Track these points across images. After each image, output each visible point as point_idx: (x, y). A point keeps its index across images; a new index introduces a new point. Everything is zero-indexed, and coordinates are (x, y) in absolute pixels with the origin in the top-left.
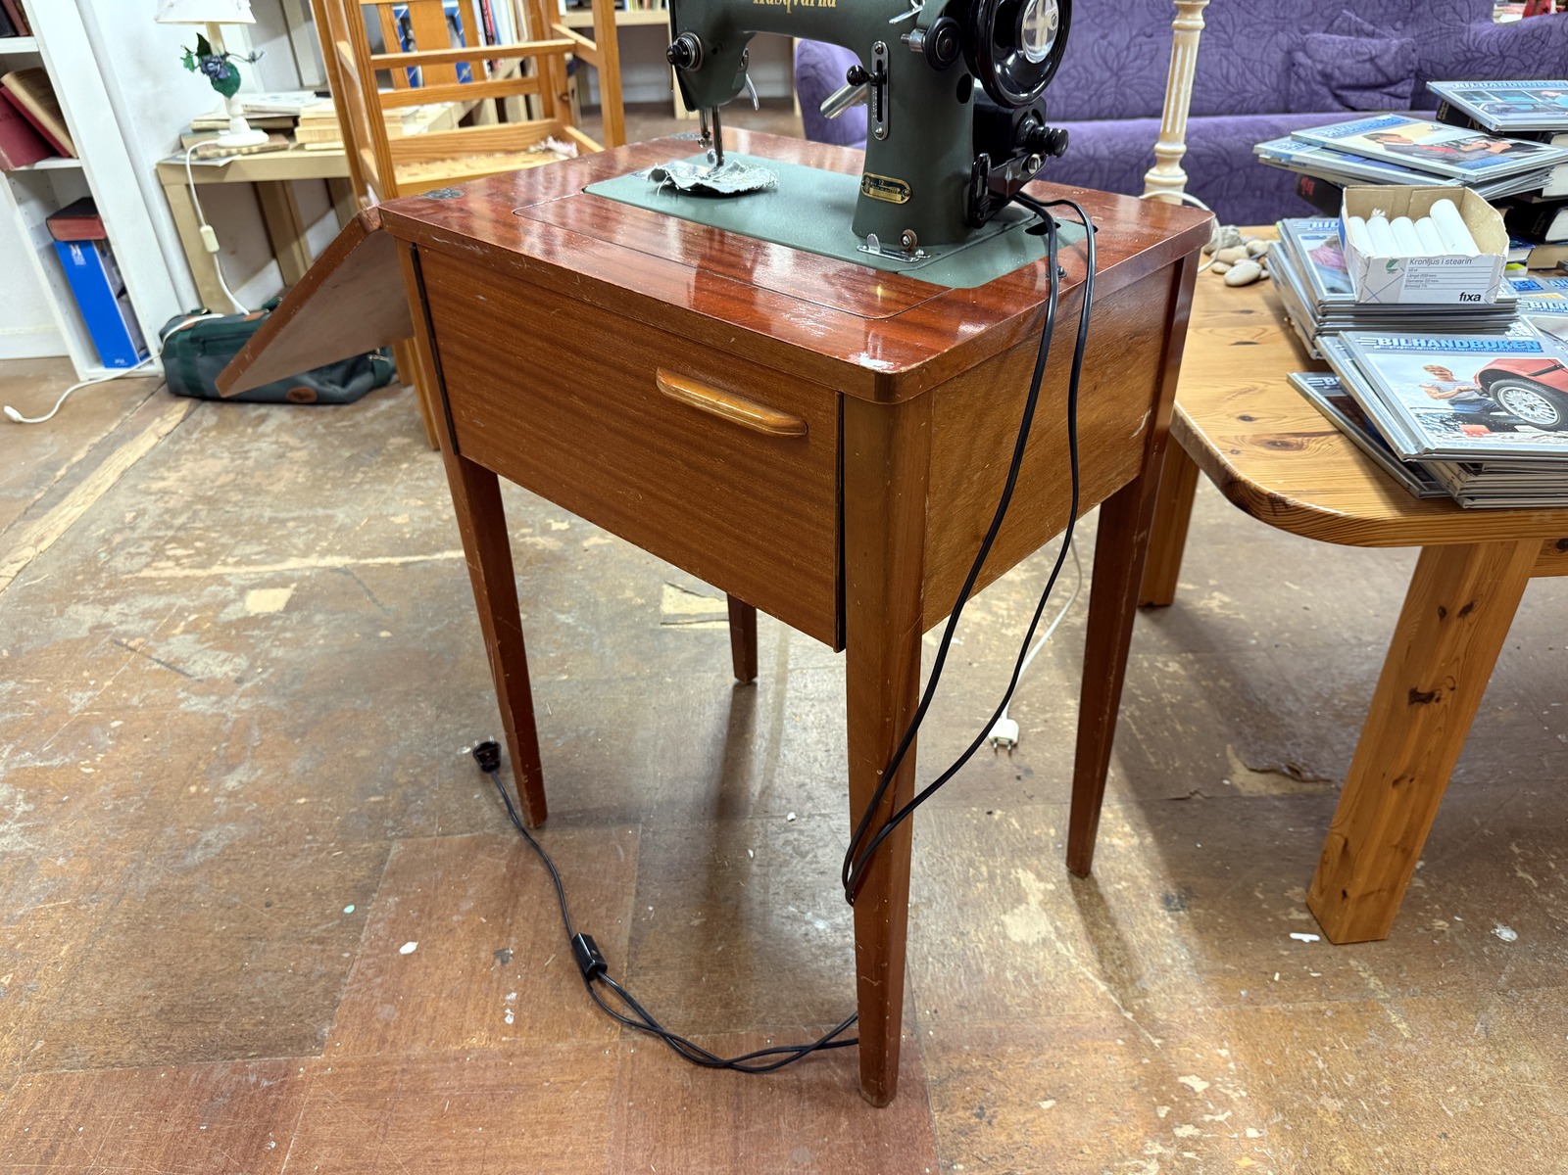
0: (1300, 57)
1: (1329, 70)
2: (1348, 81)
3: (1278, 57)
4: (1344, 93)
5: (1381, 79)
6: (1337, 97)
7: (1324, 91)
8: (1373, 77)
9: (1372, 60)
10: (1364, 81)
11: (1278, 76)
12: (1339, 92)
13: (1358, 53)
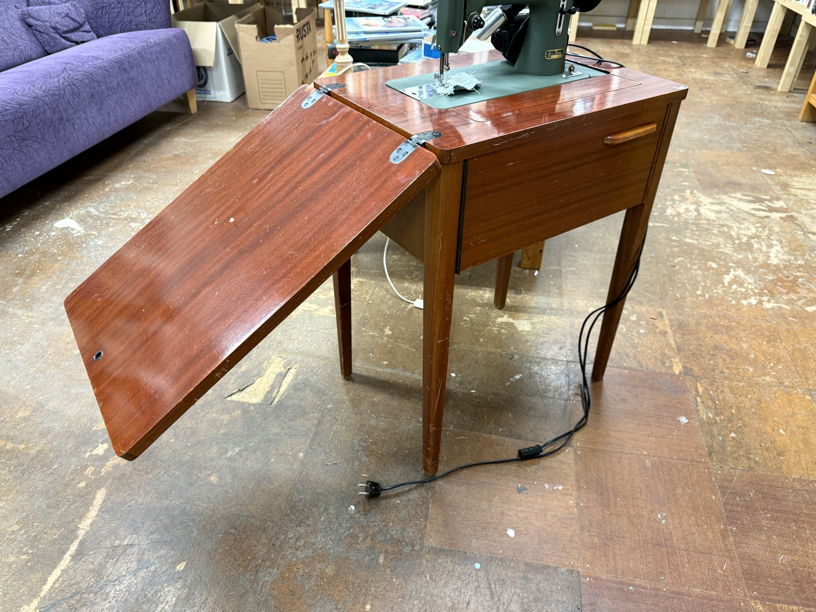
0: (31, 21)
1: (54, 25)
2: (65, 29)
3: (18, 24)
4: (67, 35)
5: (77, 25)
6: (65, 38)
7: (57, 36)
8: (72, 25)
9: (67, 15)
10: (71, 27)
11: (27, 34)
12: (64, 35)
13: (59, 14)
